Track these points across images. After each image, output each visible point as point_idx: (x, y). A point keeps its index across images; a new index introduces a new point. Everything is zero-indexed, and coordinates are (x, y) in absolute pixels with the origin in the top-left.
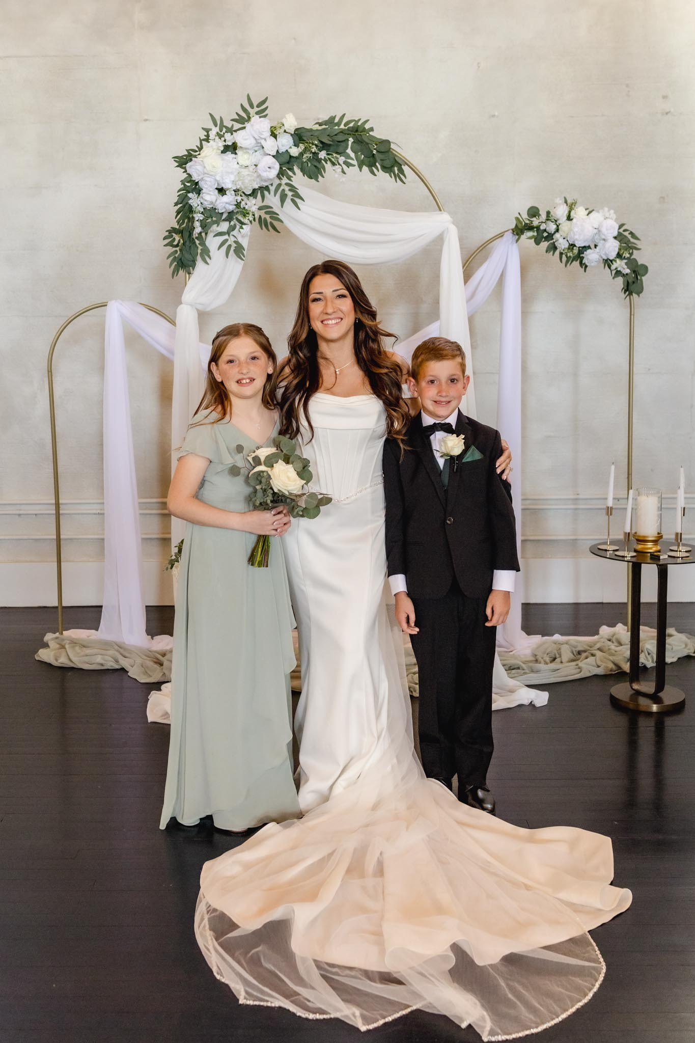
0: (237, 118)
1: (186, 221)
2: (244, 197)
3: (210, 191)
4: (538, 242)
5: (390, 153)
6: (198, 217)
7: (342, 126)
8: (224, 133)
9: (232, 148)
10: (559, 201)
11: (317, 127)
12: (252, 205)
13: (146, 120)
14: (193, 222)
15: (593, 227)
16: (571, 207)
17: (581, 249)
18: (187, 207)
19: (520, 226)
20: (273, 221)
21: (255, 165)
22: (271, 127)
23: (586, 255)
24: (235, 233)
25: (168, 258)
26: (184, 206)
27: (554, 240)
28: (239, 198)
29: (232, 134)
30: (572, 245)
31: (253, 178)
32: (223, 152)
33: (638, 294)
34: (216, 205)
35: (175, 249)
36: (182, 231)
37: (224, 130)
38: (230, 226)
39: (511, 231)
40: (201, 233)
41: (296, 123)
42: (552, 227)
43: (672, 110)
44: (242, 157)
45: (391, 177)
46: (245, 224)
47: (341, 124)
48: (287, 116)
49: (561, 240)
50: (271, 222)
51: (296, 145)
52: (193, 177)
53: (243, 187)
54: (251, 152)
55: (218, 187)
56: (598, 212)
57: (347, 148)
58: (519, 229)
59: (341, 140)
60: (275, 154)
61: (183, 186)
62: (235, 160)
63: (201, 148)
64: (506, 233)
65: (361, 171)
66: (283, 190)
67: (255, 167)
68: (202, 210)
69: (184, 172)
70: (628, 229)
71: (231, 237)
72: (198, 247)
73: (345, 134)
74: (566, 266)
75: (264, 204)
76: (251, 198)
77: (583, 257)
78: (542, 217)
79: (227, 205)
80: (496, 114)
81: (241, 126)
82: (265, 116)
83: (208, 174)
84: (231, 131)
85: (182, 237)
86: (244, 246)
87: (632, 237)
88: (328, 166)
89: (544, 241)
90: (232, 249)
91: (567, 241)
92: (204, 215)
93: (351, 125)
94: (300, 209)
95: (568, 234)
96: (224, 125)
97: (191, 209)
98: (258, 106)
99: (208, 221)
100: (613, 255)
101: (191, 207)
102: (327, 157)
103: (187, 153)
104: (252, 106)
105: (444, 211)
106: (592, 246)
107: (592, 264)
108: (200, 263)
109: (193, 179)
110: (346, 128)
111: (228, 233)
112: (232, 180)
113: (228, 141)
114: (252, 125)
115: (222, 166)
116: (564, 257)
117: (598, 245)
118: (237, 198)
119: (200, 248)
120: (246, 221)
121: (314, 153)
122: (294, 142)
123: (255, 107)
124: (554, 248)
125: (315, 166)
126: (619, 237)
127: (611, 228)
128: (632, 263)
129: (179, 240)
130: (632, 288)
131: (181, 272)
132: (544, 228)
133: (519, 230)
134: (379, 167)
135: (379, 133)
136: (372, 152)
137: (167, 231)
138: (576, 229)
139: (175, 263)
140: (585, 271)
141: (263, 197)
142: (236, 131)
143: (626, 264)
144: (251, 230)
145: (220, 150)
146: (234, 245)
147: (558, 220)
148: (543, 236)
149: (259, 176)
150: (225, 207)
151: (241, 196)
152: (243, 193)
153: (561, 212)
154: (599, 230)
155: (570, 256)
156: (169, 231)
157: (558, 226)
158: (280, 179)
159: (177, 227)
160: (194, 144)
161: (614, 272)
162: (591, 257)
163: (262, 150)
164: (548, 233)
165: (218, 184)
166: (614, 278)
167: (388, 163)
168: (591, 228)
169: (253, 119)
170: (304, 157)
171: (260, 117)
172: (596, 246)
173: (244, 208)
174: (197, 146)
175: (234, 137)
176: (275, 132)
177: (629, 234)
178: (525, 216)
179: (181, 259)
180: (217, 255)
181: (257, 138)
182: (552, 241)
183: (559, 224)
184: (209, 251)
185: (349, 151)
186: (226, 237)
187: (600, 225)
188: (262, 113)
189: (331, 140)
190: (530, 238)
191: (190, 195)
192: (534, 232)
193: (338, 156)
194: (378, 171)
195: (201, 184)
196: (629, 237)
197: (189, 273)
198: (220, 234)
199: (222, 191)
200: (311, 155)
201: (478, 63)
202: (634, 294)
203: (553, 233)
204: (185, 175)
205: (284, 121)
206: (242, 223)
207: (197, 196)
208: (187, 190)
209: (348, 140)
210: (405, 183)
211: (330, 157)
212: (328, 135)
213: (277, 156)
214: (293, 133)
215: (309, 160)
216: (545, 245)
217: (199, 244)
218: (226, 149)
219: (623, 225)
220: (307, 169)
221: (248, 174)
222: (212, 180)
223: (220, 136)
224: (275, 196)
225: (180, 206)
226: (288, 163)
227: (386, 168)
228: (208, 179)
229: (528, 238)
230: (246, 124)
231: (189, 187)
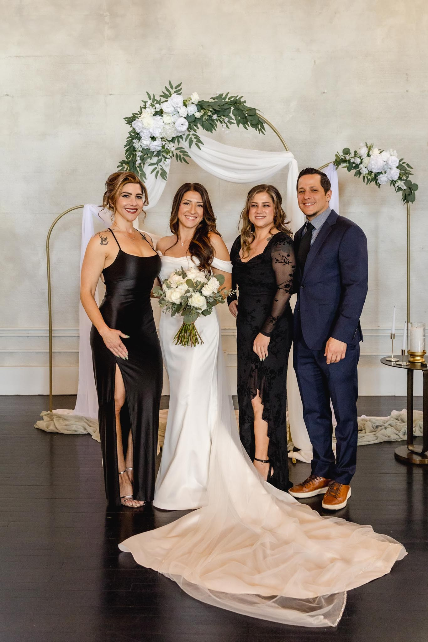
0: (163, 94)
1: (131, 156)
2: (167, 142)
3: (146, 138)
4: (349, 169)
5: (256, 116)
6: (139, 154)
7: (227, 100)
8: (155, 104)
9: (160, 113)
10: (363, 144)
11: (212, 100)
12: (172, 147)
13: (111, 94)
14: (136, 157)
15: (383, 161)
16: (370, 150)
17: (376, 174)
18: (132, 148)
19: (338, 160)
20: (184, 157)
21: (174, 123)
22: (184, 100)
23: (379, 178)
24: (161, 163)
26: (130, 148)
27: (360, 169)
28: (164, 143)
29: (160, 104)
30: (370, 171)
31: (172, 131)
32: (154, 115)
33: (412, 202)
34: (150, 147)
36: (129, 162)
37: (155, 102)
38: (158, 160)
39: (333, 163)
40: (140, 164)
41: (198, 98)
42: (358, 161)
44: (166, 118)
45: (257, 131)
46: (168, 158)
47: (226, 99)
48: (193, 94)
49: (364, 169)
50: (183, 157)
51: (199, 111)
52: (136, 130)
53: (166, 136)
54: (171, 115)
55: (151, 136)
56: (387, 152)
57: (230, 113)
58: (338, 162)
59: (226, 108)
60: (186, 116)
61: (130, 135)
62: (161, 120)
63: (141, 113)
64: (330, 164)
65: (238, 127)
66: (191, 138)
67: (173, 124)
68: (142, 150)
69: (130, 127)
70: (405, 162)
71: (159, 166)
72: (138, 172)
73: (229, 104)
74: (367, 184)
75: (179, 146)
76: (171, 143)
77: (378, 179)
78: (351, 155)
79: (157, 147)
80: (326, 91)
81: (166, 99)
82: (180, 94)
83: (145, 128)
84: (159, 102)
85: (129, 166)
86: (167, 172)
87: (408, 167)
88: (218, 124)
89: (353, 169)
90: (160, 173)
91: (368, 169)
92: (142, 153)
93: (232, 99)
94: (201, 150)
95: (368, 165)
96: (156, 99)
98: (176, 88)
99: (145, 156)
100: (396, 178)
101: (134, 148)
102: (217, 118)
103: (133, 116)
104: (172, 88)
105: (289, 151)
106: (383, 173)
107: (383, 183)
109: (136, 131)
110: (230, 101)
111: (157, 164)
112: (160, 132)
113: (158, 109)
114: (172, 99)
115: (154, 124)
117: (387, 171)
118: (162, 142)
119: (140, 172)
120: (168, 156)
121: (210, 116)
122: (198, 109)
123: (174, 88)
124: (359, 173)
125: (211, 124)
126: (400, 167)
127: (394, 161)
128: (408, 183)
129: (127, 168)
130: (408, 198)
132: (353, 161)
134: (249, 124)
135: (248, 105)
136: (245, 115)
137: (119, 163)
138: (373, 162)
140: (379, 188)
141: (179, 142)
142: (162, 102)
143: (404, 183)
144: (171, 162)
145: (152, 114)
146: (160, 171)
147: (362, 156)
148: (352, 166)
149: (176, 129)
150: (155, 148)
151: (165, 141)
152: (166, 139)
153: (363, 151)
154: (387, 163)
155: (369, 179)
157: (362, 160)
158: (189, 131)
159: (126, 160)
160: (137, 111)
161: (397, 188)
162: (382, 179)
163: (178, 115)
164: (355, 164)
165: (151, 134)
166: (397, 192)
167: (254, 122)
168: (382, 162)
169: (172, 96)
170: (204, 118)
171: (177, 94)
172: (385, 172)
173: (167, 149)
174: (139, 111)
175: (161, 106)
176: (186, 103)
177: (406, 165)
178: (341, 154)
180: (150, 177)
181: (175, 107)
182: (358, 169)
183: (363, 159)
184: (146, 175)
185: (231, 115)
186: (156, 166)
187: (388, 159)
188: (178, 92)
189: (219, 108)
190: (344, 167)
191: (134, 141)
192: (347, 163)
193: (224, 118)
194: (249, 127)
195: (141, 134)
196: (406, 167)
198: (153, 164)
199: (153, 138)
200: (208, 117)
201: (315, 61)
202: (410, 202)
203: (358, 164)
204: (131, 129)
205: (191, 97)
206: (166, 158)
207: (138, 141)
208: (132, 138)
209: (231, 108)
210: (264, 134)
211: (219, 118)
212: (218, 105)
213: (187, 117)
214: (197, 104)
215: (207, 120)
216: (353, 171)
217: (139, 170)
218: (156, 113)
219: (402, 160)
220: (206, 126)
221: (169, 128)
222: (147, 132)
223: (153, 106)
224: (186, 141)
225: (128, 147)
226: (194, 122)
227: (253, 125)
228: (145, 131)
229: (343, 167)
230: (168, 98)
231: (133, 136)
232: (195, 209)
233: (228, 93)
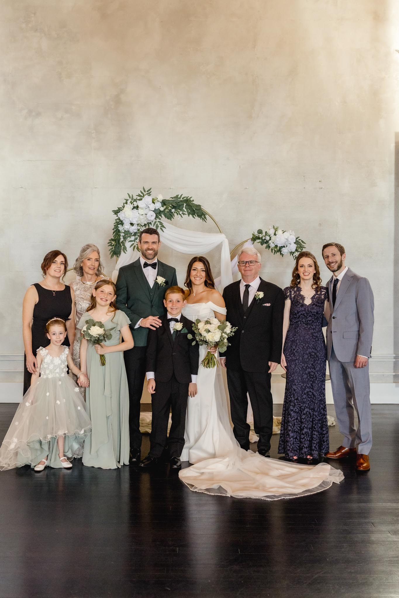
0: (138, 195)
1: (117, 236)
2: (141, 227)
3: (127, 224)
4: (262, 244)
5: (200, 210)
6: (122, 234)
7: (181, 199)
8: (133, 201)
9: (137, 207)
10: (271, 227)
11: (171, 199)
14: (120, 237)
16: (276, 230)
17: (280, 247)
19: (254, 237)
21: (145, 214)
22: (153, 199)
25: (109, 251)
26: (117, 230)
27: (269, 244)
28: (139, 228)
29: (136, 202)
30: (276, 246)
31: (145, 219)
32: (132, 209)
34: (129, 230)
35: (112, 247)
36: (115, 240)
38: (135, 238)
39: (251, 239)
40: (123, 241)
41: (163, 198)
42: (268, 238)
43: (323, 187)
44: (140, 211)
45: (201, 219)
47: (181, 198)
48: (159, 195)
49: (272, 244)
51: (163, 206)
53: (140, 223)
54: (144, 209)
56: (287, 232)
57: (183, 207)
59: (181, 204)
60: (154, 210)
61: (116, 222)
62: (137, 212)
63: (124, 207)
64: (248, 240)
65: (189, 216)
66: (157, 224)
68: (124, 232)
69: (116, 217)
70: (301, 239)
71: (135, 242)
72: (122, 246)
73: (183, 202)
74: (274, 254)
77: (281, 251)
78: (263, 234)
81: (141, 198)
82: (150, 195)
83: (127, 218)
84: (135, 200)
85: (115, 242)
88: (175, 214)
91: (274, 244)
92: (124, 234)
93: (185, 199)
94: (164, 232)
95: (274, 241)
96: (134, 198)
97: (119, 231)
98: (147, 191)
99: (126, 236)
100: (294, 250)
102: (175, 211)
103: (118, 209)
104: (145, 191)
105: (222, 233)
106: (285, 246)
107: (285, 254)
108: (122, 253)
109: (121, 219)
110: (183, 200)
111: (134, 241)
112: (137, 220)
113: (135, 205)
114: (145, 199)
115: (132, 215)
116: (273, 251)
119: (123, 247)
121: (170, 210)
124: (269, 247)
125: (170, 215)
126: (297, 242)
127: (293, 239)
129: (114, 244)
131: (115, 256)
132: (264, 239)
133: (254, 239)
134: (196, 215)
135: (196, 202)
136: (193, 209)
137: (109, 240)
138: (278, 239)
139: (112, 253)
140: (282, 257)
142: (138, 200)
146: (137, 246)
147: (270, 235)
148: (264, 242)
149: (147, 219)
150: (133, 231)
152: (141, 225)
153: (271, 232)
154: (288, 240)
156: (110, 240)
157: (270, 238)
158: (156, 219)
159: (113, 238)
161: (294, 257)
162: (284, 251)
163: (148, 209)
164: (266, 240)
165: (131, 222)
167: (200, 214)
168: (284, 239)
169: (145, 196)
170: (166, 210)
171: (148, 196)
172: (287, 246)
174: (122, 206)
176: (154, 201)
177: (301, 241)
179: (115, 251)
180: (129, 250)
181: (147, 204)
184: (126, 248)
185: (184, 209)
186: (133, 242)
187: (288, 237)
188: (149, 194)
190: (259, 242)
191: (119, 226)
192: (260, 240)
193: (180, 211)
194: (196, 217)
195: (124, 221)
196: (301, 242)
197: (118, 257)
198: (131, 241)
199: (132, 224)
203: (268, 240)
205: (158, 197)
207: (122, 226)
208: (117, 224)
209: (184, 204)
210: (206, 222)
211: (176, 211)
212: (176, 203)
214: (161, 202)
215: (168, 212)
216: (265, 245)
217: (122, 245)
218: (134, 208)
219: (298, 237)
220: (167, 216)
221: (143, 217)
222: (128, 220)
223: (131, 203)
225: (115, 230)
226: (159, 213)
227: (199, 216)
228: (126, 220)
229: (257, 243)
230: (142, 198)
231: (118, 222)
232: (200, 272)
233: (182, 194)
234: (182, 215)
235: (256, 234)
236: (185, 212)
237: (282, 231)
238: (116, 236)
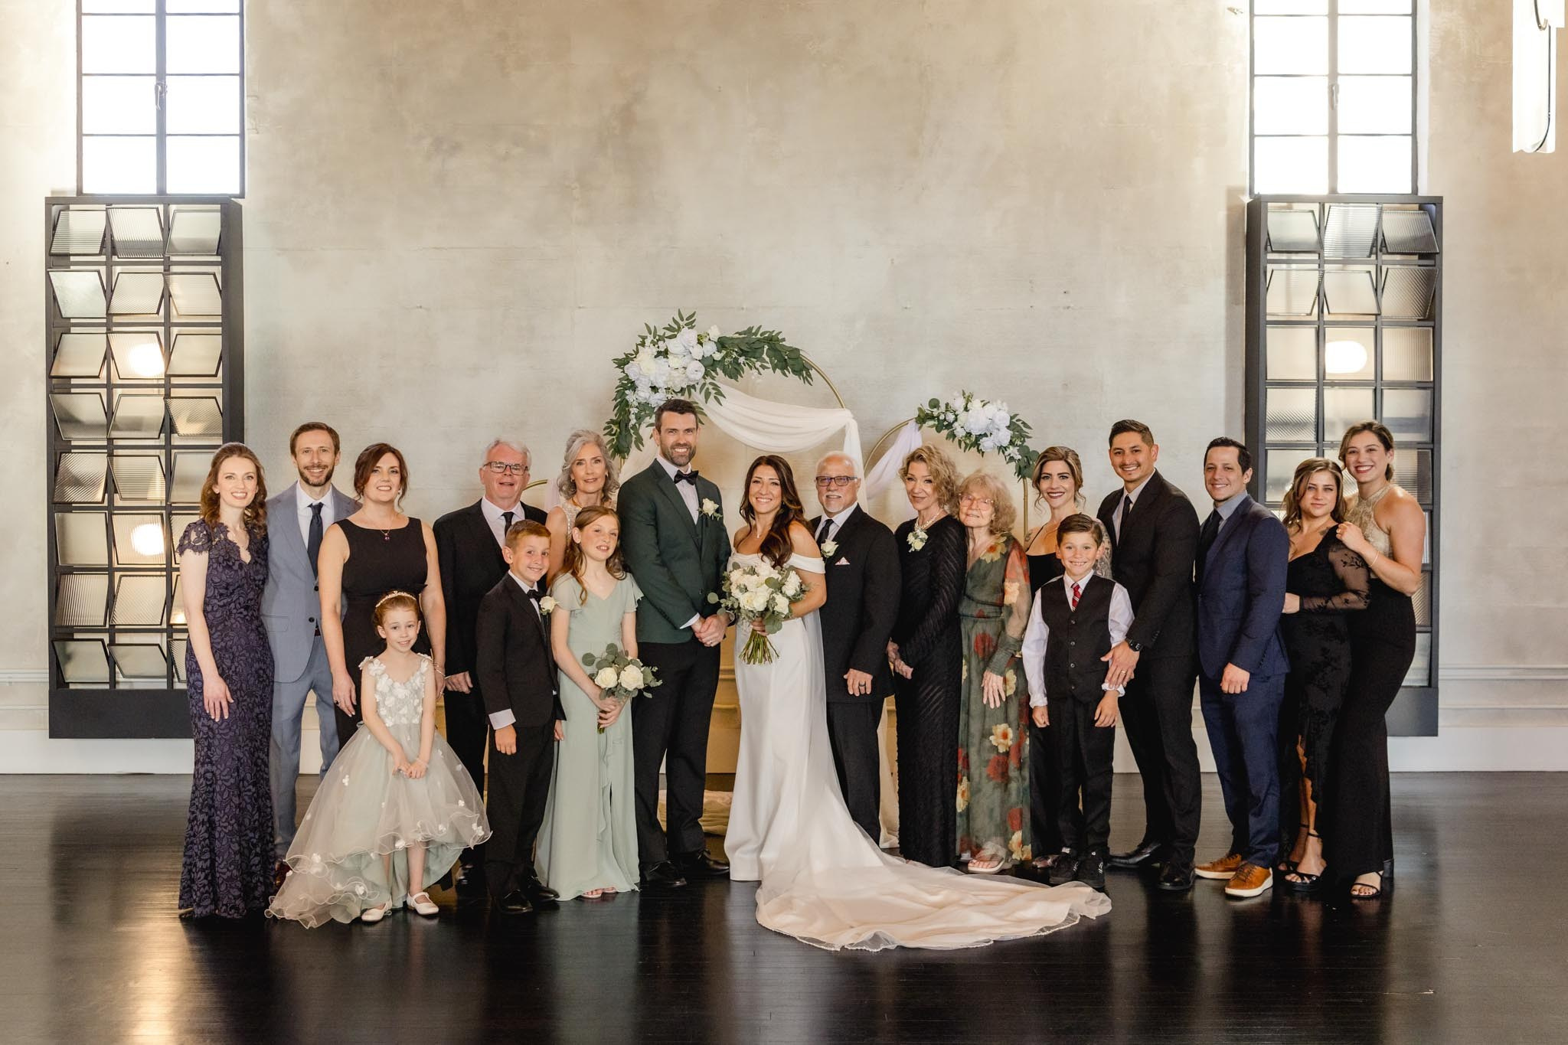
0: (669, 327)
1: (623, 413)
3: (645, 389)
4: (939, 431)
5: (799, 359)
6: (634, 410)
7: (759, 336)
8: (658, 341)
9: (665, 354)
10: (958, 393)
11: (737, 336)
14: (629, 415)
15: (988, 417)
16: (968, 401)
17: (977, 436)
18: (624, 401)
19: (922, 415)
21: (683, 367)
22: (698, 336)
23: (983, 442)
26: (622, 401)
27: (954, 429)
29: (664, 341)
30: (969, 433)
31: (682, 378)
32: (656, 357)
34: (649, 400)
36: (620, 423)
37: (657, 338)
39: (914, 420)
40: (635, 423)
41: (719, 333)
42: (951, 417)
43: (1072, 305)
44: (673, 361)
45: (801, 379)
47: (758, 334)
48: (712, 328)
49: (960, 429)
51: (719, 351)
52: (629, 376)
53: (673, 385)
54: (680, 356)
55: (652, 386)
56: (993, 404)
57: (763, 354)
59: (757, 347)
60: (701, 358)
61: (621, 383)
62: (666, 363)
63: (637, 352)
64: (910, 422)
65: (775, 373)
66: (708, 389)
67: (683, 369)
68: (637, 405)
69: (622, 372)
70: (1021, 419)
72: (632, 436)
73: (762, 342)
74: (965, 451)
77: (980, 444)
78: (942, 408)
80: (908, 306)
81: (674, 335)
82: (692, 328)
83: (643, 375)
84: (662, 338)
85: (619, 427)
87: (1025, 425)
88: (746, 368)
89: (944, 429)
91: (966, 429)
92: (638, 409)
93: (767, 335)
94: (721, 404)
95: (965, 423)
96: (658, 333)
97: (626, 404)
98: (687, 320)
99: (641, 414)
100: (1006, 443)
101: (627, 401)
102: (746, 361)
103: (625, 357)
104: (682, 319)
105: (846, 408)
106: (989, 435)
107: (988, 450)
108: (633, 449)
109: (630, 378)
110: (762, 337)
112: (664, 380)
113: (661, 347)
114: (682, 335)
115: (656, 368)
116: (963, 445)
117: (994, 433)
119: (634, 436)
121: (735, 358)
122: (717, 348)
123: (685, 320)
124: (955, 436)
125: (736, 369)
126: (1013, 426)
127: (1004, 418)
128: (1024, 449)
129: (617, 430)
130: (1025, 471)
131: (617, 457)
132: (944, 418)
133: (922, 419)
134: (790, 370)
135: (789, 343)
136: (785, 357)
137: (606, 422)
138: (971, 420)
140: (984, 456)
142: (670, 337)
143: (1019, 450)
145: (653, 354)
147: (957, 410)
148: (943, 425)
149: (687, 377)
150: (657, 403)
152: (674, 391)
153: (959, 404)
154: (993, 420)
155: (968, 443)
156: (608, 423)
157: (956, 416)
158: (705, 379)
159: (615, 418)
160: (631, 349)
161: (1008, 458)
162: (986, 443)
163: (689, 356)
164: (948, 422)
165: (652, 383)
166: (1007, 463)
167: (797, 368)
168: (985, 419)
169: (683, 330)
170: (727, 359)
171: (689, 328)
172: (991, 434)
174: (634, 350)
175: (666, 344)
176: (701, 340)
177: (1022, 423)
178: (926, 407)
181: (686, 345)
182: (952, 430)
183: (958, 415)
184: (642, 439)
185: (764, 356)
187: (995, 415)
188: (691, 325)
189: (748, 346)
190: (932, 427)
191: (627, 392)
192: (935, 421)
193: (754, 360)
194: (790, 373)
195: (637, 383)
196: (1022, 426)
197: (624, 458)
199: (654, 389)
200: (732, 359)
203: (952, 421)
204: (623, 375)
205: (709, 332)
207: (632, 392)
208: (624, 388)
209: (764, 347)
210: (811, 384)
211: (748, 361)
212: (747, 343)
213: (703, 360)
214: (716, 341)
215: (731, 363)
216: (945, 432)
217: (634, 433)
218: (659, 354)
219: (1016, 415)
220: (728, 371)
221: (678, 374)
222: (647, 380)
223: (654, 343)
224: (700, 393)
225: (619, 400)
227: (797, 372)
228: (643, 379)
229: (929, 426)
230: (676, 333)
231: (626, 384)
232: (767, 487)
233: (761, 326)
234: (760, 369)
235: (927, 409)
236: (767, 363)
237: (982, 401)
238: (620, 414)
